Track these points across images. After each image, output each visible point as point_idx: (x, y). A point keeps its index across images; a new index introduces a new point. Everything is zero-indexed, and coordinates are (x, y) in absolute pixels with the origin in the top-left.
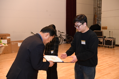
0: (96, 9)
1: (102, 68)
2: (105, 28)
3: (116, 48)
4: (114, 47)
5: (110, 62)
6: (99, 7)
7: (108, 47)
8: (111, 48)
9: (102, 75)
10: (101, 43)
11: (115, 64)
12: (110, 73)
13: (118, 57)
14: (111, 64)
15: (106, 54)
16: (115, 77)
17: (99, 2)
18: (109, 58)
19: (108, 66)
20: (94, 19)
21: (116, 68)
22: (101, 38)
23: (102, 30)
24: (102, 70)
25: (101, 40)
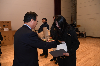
0: (72, 14)
1: (83, 50)
2: (80, 26)
3: (87, 38)
4: (85, 38)
5: (87, 47)
6: (75, 13)
7: (82, 38)
8: (84, 38)
9: (85, 55)
10: (78, 35)
11: (90, 48)
12: (89, 54)
13: (90, 43)
14: (88, 48)
15: (83, 42)
16: (93, 56)
17: (74, 10)
18: (85, 44)
19: (87, 49)
20: (72, 20)
21: (92, 50)
22: (78, 32)
23: (77, 27)
24: (84, 52)
25: (78, 33)
